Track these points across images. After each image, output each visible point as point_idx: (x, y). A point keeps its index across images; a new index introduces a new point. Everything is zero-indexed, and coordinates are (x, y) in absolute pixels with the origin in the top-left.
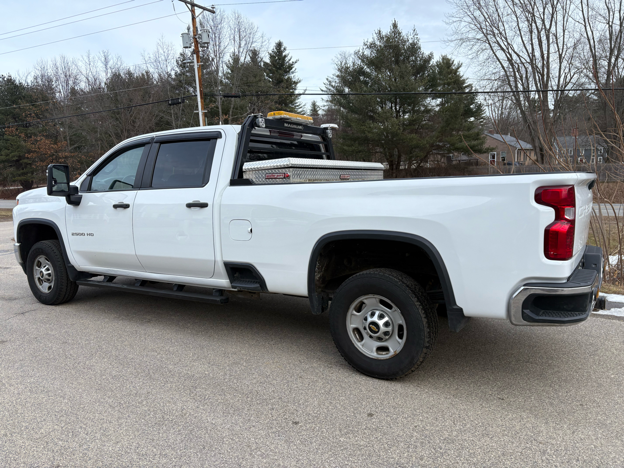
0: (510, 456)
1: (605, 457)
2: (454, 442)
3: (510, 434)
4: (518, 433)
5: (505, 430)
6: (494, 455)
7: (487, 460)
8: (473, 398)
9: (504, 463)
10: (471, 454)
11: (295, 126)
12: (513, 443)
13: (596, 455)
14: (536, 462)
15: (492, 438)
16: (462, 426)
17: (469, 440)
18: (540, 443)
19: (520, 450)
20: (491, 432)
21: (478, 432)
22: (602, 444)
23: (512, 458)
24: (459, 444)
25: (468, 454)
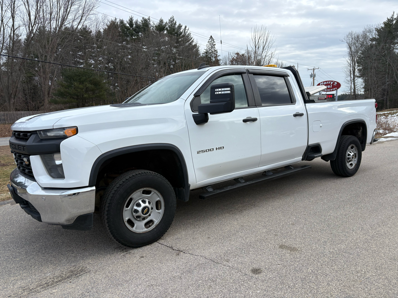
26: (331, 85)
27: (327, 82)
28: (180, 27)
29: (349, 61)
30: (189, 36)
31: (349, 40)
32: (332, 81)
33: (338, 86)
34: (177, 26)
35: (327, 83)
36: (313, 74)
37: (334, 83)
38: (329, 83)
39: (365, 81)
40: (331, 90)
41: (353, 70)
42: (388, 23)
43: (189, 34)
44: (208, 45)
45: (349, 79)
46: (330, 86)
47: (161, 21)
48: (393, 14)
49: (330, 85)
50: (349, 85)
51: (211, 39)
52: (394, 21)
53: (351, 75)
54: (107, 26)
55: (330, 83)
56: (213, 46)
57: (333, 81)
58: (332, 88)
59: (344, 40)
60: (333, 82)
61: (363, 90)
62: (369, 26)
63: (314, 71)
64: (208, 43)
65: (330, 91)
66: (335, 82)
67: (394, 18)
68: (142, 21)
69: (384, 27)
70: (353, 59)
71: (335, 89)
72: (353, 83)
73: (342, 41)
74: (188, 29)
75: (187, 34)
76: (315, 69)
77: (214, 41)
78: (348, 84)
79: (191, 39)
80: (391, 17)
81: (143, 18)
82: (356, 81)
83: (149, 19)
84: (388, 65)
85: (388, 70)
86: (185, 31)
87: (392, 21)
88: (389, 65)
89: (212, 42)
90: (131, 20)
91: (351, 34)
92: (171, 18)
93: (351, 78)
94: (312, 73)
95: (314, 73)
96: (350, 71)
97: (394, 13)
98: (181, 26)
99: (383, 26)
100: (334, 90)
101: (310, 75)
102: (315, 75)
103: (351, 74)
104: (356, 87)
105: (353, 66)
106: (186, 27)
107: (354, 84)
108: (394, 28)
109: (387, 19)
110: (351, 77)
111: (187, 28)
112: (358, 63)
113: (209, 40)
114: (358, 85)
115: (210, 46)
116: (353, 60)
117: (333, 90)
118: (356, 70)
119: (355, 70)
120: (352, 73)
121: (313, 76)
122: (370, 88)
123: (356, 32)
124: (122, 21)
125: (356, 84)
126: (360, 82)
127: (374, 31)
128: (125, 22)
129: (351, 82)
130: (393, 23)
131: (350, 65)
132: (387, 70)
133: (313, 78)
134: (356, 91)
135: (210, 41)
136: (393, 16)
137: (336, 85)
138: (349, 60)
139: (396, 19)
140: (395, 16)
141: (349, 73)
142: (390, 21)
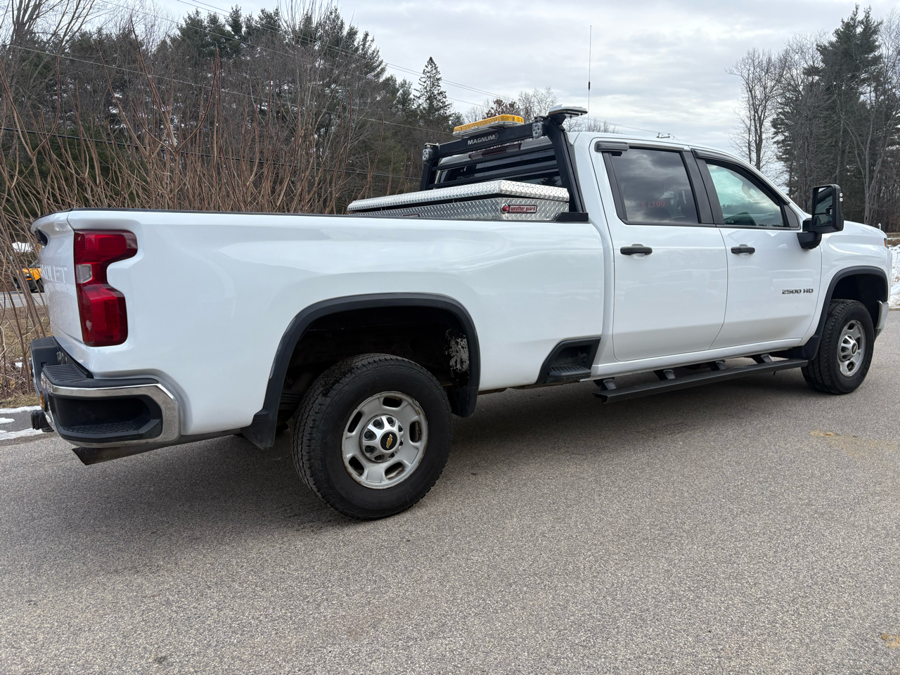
0: (136, 633)
1: (230, 568)
2: (42, 670)
3: (108, 611)
4: (117, 603)
5: (97, 611)
6: (115, 646)
7: (113, 657)
8: (9, 601)
9: (137, 645)
10: (83, 665)
11: (484, 139)
12: (122, 617)
13: (220, 572)
14: (170, 619)
15: (90, 629)
16: (31, 643)
17: (61, 652)
18: (154, 596)
19: (139, 619)
20: (82, 622)
21: (63, 634)
22: (214, 558)
23: (140, 634)
24: (54, 666)
25: (79, 669)
28: (352, 33)
29: (748, 122)
30: (374, 58)
31: (748, 70)
34: (345, 32)
41: (755, 141)
42: (845, 33)
43: (376, 52)
44: (424, 80)
47: (308, 20)
48: (855, 10)
51: (430, 66)
52: (857, 27)
53: (750, 154)
54: (179, 29)
56: (435, 81)
59: (735, 70)
62: (798, 37)
64: (424, 76)
67: (857, 20)
68: (262, 20)
69: (837, 42)
70: (756, 115)
73: (731, 73)
74: (373, 41)
75: (370, 51)
77: (438, 69)
79: (381, 62)
80: (852, 19)
81: (262, 11)
83: (277, 14)
84: (843, 132)
85: (842, 143)
86: (364, 45)
87: (854, 27)
88: (845, 131)
89: (434, 71)
90: (235, 17)
91: (752, 57)
92: (331, 13)
96: (749, 145)
97: (857, 9)
98: (355, 33)
99: (834, 39)
103: (750, 152)
105: (756, 133)
106: (367, 35)
108: (858, 45)
109: (842, 24)
110: (750, 158)
111: (369, 38)
113: (427, 67)
115: (429, 83)
116: (756, 119)
118: (763, 141)
119: (760, 141)
120: (753, 148)
123: (763, 50)
124: (215, 17)
127: (812, 50)
128: (222, 20)
130: (856, 32)
131: (750, 129)
132: (840, 143)
135: (427, 70)
136: (855, 15)
138: (748, 117)
139: (862, 22)
140: (861, 16)
141: (746, 149)
142: (849, 27)
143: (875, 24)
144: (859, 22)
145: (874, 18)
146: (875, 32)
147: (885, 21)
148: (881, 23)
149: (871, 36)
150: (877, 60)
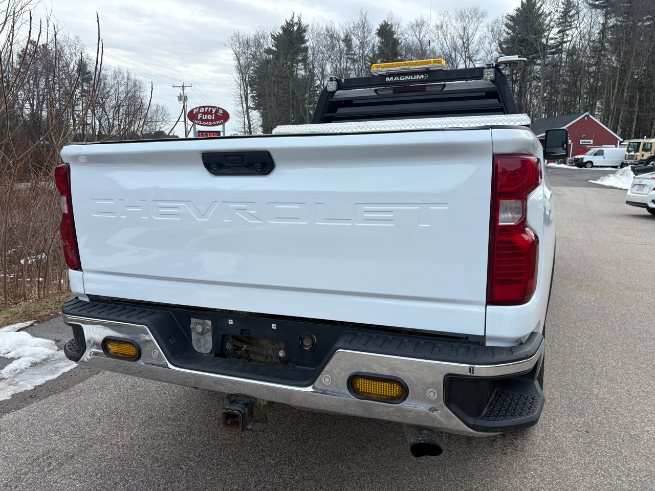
26: (214, 115)
27: (206, 109)
29: (239, 81)
31: (236, 45)
32: (214, 107)
33: (225, 117)
35: (206, 111)
36: (182, 95)
37: (217, 111)
38: (209, 111)
39: (263, 116)
40: (214, 123)
41: (244, 94)
42: (287, 29)
45: (240, 109)
46: (211, 116)
49: (210, 113)
50: (241, 120)
52: (294, 26)
53: (242, 103)
55: (211, 110)
57: (216, 107)
58: (215, 120)
59: (227, 43)
60: (215, 109)
61: (261, 129)
62: (262, 27)
63: (183, 90)
65: (213, 125)
66: (220, 110)
67: (294, 21)
69: (283, 34)
70: (243, 77)
71: (220, 122)
72: (246, 116)
76: (186, 86)
78: (240, 117)
80: (291, 20)
82: (250, 114)
84: (292, 93)
87: (293, 26)
91: (237, 35)
93: (243, 108)
94: (180, 94)
95: (184, 94)
96: (241, 97)
97: (294, 14)
99: (281, 32)
100: (219, 124)
101: (178, 97)
102: (186, 96)
103: (242, 101)
104: (252, 123)
105: (244, 90)
107: (248, 118)
108: (296, 38)
109: (285, 22)
110: (243, 106)
112: (251, 85)
114: (254, 121)
116: (243, 79)
117: (216, 125)
118: (249, 96)
119: (247, 95)
120: (244, 99)
121: (183, 98)
122: (270, 127)
123: (244, 33)
125: (251, 119)
126: (255, 115)
127: (270, 37)
129: (244, 115)
130: (294, 29)
131: (240, 86)
132: (291, 100)
133: (184, 102)
134: (252, 130)
136: (293, 18)
137: (221, 115)
138: (238, 78)
139: (297, 23)
140: (296, 20)
141: (240, 100)
142: (290, 25)
143: (304, 26)
144: (295, 23)
145: (304, 22)
146: (305, 31)
147: (310, 25)
148: (308, 26)
149: (302, 33)
150: (306, 49)
